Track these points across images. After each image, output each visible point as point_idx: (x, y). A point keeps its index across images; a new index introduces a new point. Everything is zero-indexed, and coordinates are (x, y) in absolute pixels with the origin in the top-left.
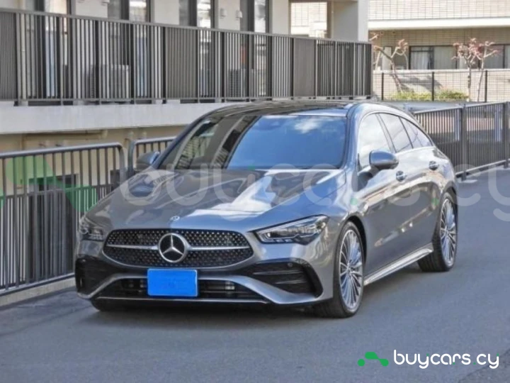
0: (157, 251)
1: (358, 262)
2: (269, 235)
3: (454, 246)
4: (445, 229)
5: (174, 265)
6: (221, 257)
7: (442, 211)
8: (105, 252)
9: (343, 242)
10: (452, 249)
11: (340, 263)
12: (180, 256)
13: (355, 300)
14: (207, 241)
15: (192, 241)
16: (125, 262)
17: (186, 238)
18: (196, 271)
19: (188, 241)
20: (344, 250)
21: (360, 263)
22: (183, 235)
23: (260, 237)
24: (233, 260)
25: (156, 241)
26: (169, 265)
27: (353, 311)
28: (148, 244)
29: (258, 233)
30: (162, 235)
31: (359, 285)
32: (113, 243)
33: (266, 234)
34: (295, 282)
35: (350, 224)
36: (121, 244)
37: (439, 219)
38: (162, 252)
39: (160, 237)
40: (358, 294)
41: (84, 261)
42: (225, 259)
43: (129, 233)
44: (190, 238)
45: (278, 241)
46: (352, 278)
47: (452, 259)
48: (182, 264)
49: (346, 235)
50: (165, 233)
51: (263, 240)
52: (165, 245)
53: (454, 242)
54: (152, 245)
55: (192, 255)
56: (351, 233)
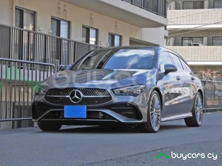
0: (69, 98)
1: (158, 109)
2: (119, 92)
3: (201, 116)
4: (198, 108)
5: (76, 104)
6: (97, 100)
7: (196, 99)
8: (45, 99)
9: (152, 98)
10: (200, 118)
11: (151, 107)
12: (79, 100)
13: (157, 126)
14: (91, 93)
15: (85, 93)
16: (54, 103)
17: (82, 92)
18: (86, 107)
19: (83, 93)
20: (152, 102)
21: (159, 110)
22: (80, 90)
23: (115, 92)
24: (103, 102)
25: (68, 93)
26: (74, 104)
27: (156, 130)
28: (65, 95)
29: (114, 90)
30: (71, 90)
31: (159, 120)
32: (49, 95)
33: (118, 91)
34: (130, 113)
35: (155, 91)
36: (53, 95)
37: (195, 102)
38: (71, 98)
39: (70, 92)
40: (158, 123)
41: (36, 104)
42: (99, 102)
43: (56, 90)
44: (84, 92)
45: (123, 94)
46: (156, 116)
47: (200, 122)
48: (80, 104)
49: (153, 96)
50: (73, 90)
51: (116, 93)
52: (72, 95)
53: (201, 115)
54: (67, 95)
55: (84, 99)
56: (156, 95)
